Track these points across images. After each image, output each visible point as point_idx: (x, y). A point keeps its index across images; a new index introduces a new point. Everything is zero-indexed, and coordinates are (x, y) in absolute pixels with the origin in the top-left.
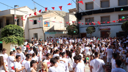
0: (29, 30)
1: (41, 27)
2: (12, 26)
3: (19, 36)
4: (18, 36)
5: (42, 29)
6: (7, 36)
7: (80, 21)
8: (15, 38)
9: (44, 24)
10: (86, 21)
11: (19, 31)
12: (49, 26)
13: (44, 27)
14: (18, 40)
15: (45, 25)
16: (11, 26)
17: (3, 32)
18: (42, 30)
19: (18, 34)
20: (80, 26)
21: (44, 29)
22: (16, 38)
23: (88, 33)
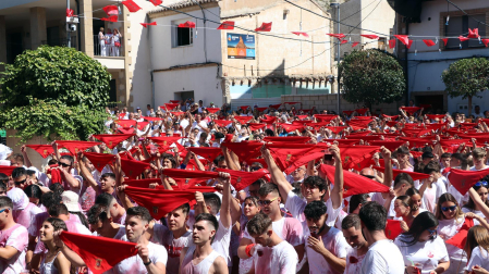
0: (155, 75)
1: (211, 58)
2: (52, 54)
3: (87, 102)
4: (77, 103)
5: (215, 68)
6: (26, 103)
7: (414, 27)
8: (66, 117)
9: (224, 44)
10: (445, 30)
11: (86, 79)
12: (249, 53)
13: (225, 61)
14: (78, 123)
15: (233, 52)
16: (46, 56)
17: (10, 84)
18: (218, 76)
19: (80, 94)
20: (411, 57)
21: (224, 69)
22: (70, 113)
23: (454, 94)
